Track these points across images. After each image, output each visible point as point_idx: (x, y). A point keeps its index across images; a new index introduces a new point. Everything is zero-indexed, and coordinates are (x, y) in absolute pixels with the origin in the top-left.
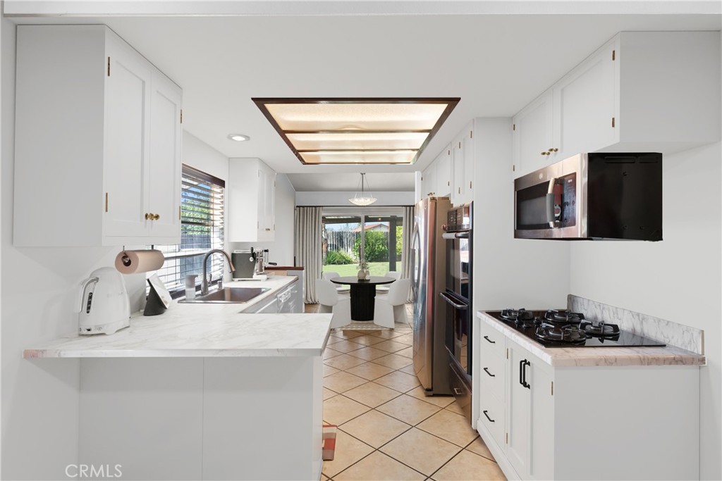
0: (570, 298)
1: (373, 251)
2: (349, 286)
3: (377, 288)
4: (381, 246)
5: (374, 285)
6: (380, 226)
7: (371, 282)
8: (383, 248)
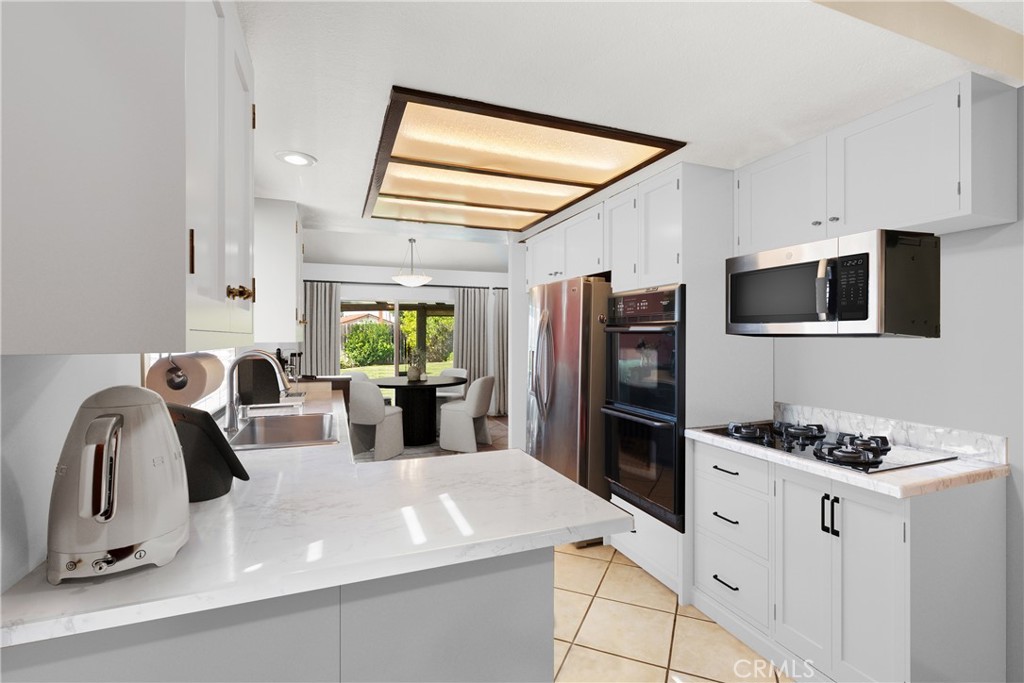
0: (779, 407)
1: (374, 350)
2: (394, 390)
3: (438, 394)
4: (385, 344)
5: (433, 388)
6: (368, 316)
7: (428, 383)
8: (388, 347)
